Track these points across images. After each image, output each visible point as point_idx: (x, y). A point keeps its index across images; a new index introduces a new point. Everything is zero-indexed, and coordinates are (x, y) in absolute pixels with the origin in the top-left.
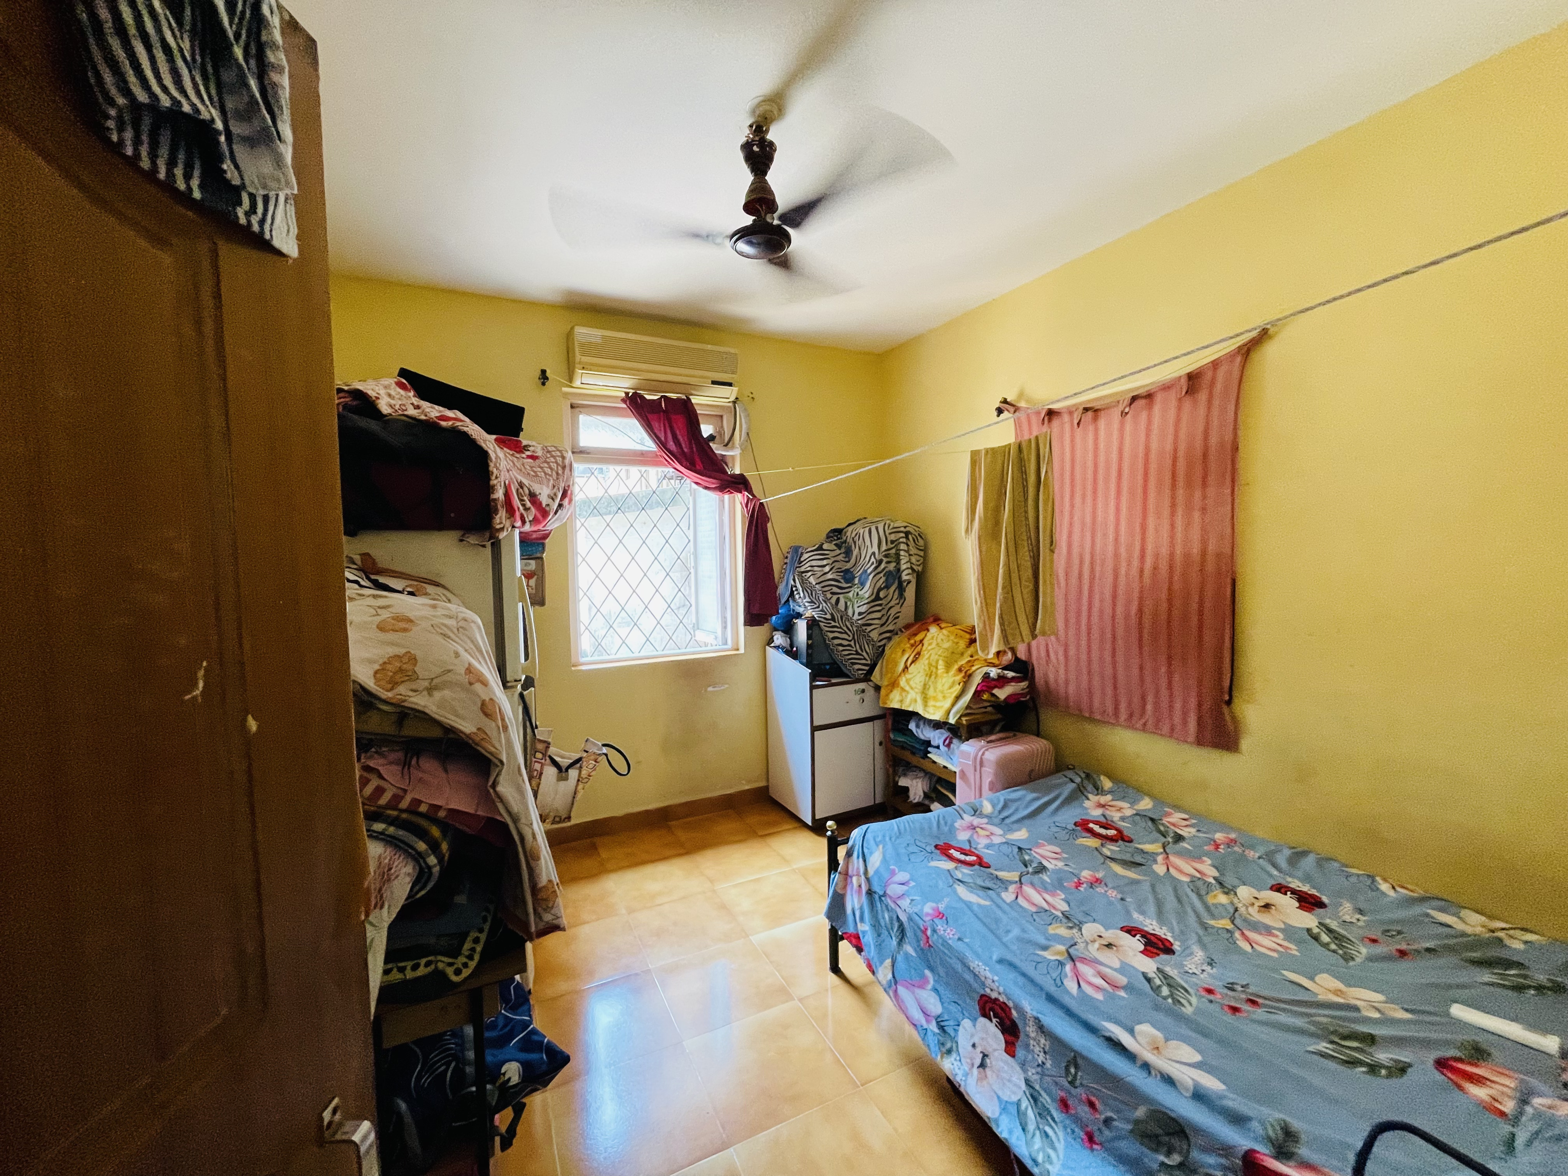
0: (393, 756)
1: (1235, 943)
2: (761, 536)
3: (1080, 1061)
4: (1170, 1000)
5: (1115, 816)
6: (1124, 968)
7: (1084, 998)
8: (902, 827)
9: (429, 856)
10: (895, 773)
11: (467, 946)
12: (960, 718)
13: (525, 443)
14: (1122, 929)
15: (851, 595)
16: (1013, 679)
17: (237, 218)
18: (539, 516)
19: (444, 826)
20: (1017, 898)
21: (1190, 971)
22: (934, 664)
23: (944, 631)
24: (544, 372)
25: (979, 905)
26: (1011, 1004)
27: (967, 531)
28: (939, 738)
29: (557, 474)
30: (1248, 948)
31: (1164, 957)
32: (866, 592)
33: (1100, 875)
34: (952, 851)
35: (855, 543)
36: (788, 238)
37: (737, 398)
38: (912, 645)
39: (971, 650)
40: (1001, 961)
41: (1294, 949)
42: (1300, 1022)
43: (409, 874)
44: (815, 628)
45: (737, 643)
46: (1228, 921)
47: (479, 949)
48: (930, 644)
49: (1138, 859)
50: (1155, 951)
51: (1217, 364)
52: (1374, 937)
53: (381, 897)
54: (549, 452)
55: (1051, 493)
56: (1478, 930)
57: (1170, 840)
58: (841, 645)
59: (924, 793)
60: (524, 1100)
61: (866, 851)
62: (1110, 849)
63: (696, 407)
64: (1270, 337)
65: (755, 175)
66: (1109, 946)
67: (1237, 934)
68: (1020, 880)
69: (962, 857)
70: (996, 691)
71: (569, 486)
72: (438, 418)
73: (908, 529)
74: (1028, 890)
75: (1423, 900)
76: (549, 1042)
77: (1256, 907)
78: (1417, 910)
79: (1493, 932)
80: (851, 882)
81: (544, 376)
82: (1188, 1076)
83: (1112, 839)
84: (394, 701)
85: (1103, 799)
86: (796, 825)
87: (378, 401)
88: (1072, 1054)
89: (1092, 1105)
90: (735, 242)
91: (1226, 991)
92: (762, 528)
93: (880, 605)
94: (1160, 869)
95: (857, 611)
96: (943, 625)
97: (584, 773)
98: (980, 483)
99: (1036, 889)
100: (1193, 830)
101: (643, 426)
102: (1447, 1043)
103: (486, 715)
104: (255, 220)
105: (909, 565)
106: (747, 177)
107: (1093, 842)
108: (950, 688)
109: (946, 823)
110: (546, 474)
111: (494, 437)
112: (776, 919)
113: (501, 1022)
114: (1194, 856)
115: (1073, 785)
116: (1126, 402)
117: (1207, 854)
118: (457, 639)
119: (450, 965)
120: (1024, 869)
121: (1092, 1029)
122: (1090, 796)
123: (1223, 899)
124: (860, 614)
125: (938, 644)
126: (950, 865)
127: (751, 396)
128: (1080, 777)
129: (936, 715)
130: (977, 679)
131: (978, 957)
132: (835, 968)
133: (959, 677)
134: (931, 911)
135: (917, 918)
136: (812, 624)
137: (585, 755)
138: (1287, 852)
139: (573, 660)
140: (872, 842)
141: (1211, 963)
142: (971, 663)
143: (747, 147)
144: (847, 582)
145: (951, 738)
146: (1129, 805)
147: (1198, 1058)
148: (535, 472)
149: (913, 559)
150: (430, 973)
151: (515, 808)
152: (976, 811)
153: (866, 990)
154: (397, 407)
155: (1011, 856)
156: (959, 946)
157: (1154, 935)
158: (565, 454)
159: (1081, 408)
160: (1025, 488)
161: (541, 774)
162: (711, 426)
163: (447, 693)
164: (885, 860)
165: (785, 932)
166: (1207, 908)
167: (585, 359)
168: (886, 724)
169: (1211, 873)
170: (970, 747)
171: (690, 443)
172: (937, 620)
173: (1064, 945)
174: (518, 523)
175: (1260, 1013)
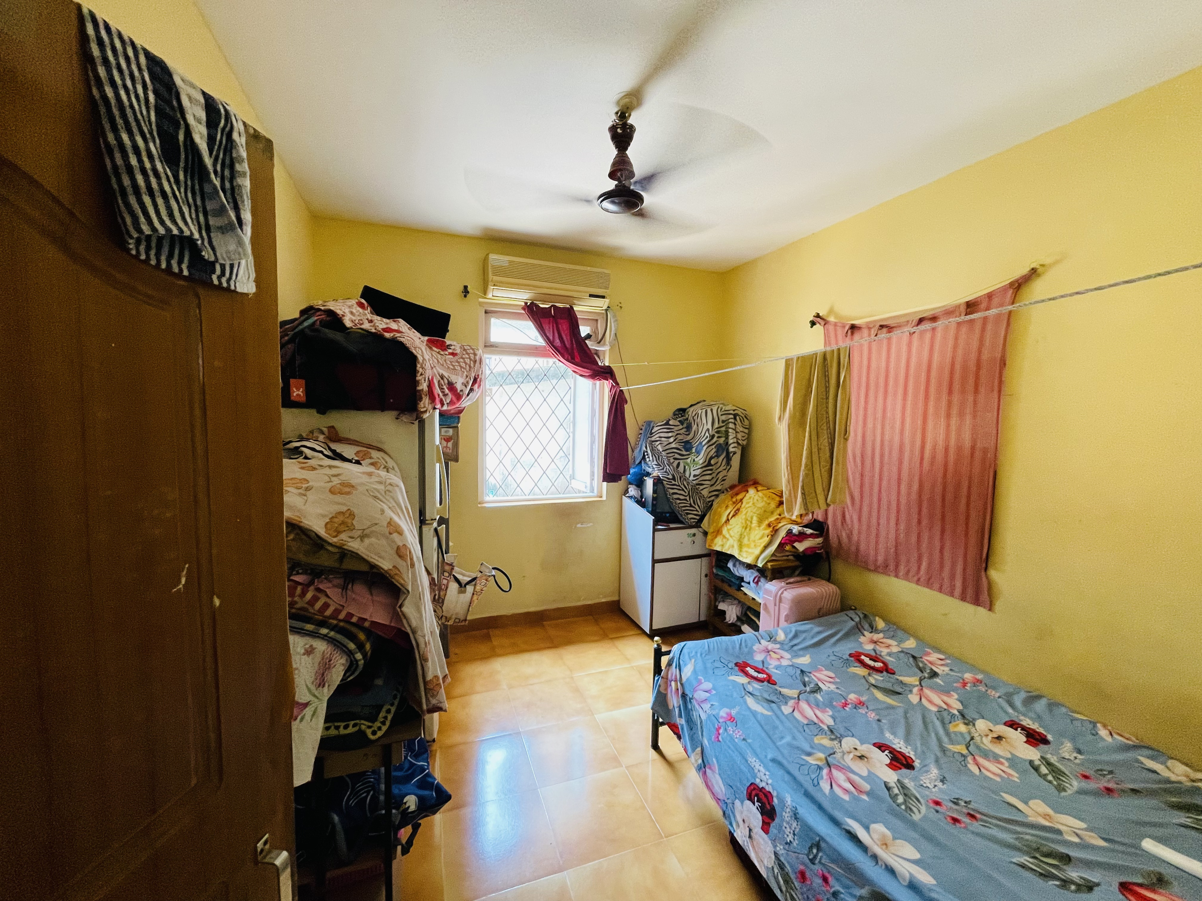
0: (337, 581)
1: (966, 766)
2: (619, 414)
3: (823, 845)
4: (903, 807)
5: (884, 652)
6: (871, 777)
7: (834, 798)
8: (711, 647)
9: (357, 653)
10: (716, 600)
11: (382, 714)
12: (766, 563)
13: (448, 343)
14: (875, 745)
15: (689, 461)
16: (811, 536)
17: (212, 281)
18: (454, 399)
19: (368, 632)
20: (793, 711)
21: (925, 785)
22: (749, 519)
23: (760, 494)
24: (466, 287)
25: (762, 714)
26: (774, 794)
27: (780, 418)
28: (750, 577)
29: (470, 367)
30: (975, 770)
31: (904, 771)
32: (700, 459)
33: (864, 699)
34: (748, 669)
35: (694, 421)
36: (641, 199)
37: (608, 307)
38: (734, 503)
39: (779, 511)
40: (773, 760)
41: (1015, 776)
42: (1008, 838)
43: (343, 664)
44: (660, 486)
45: (601, 494)
46: (964, 747)
47: (390, 717)
48: (748, 503)
49: (898, 689)
50: (898, 765)
51: (991, 296)
52: (1087, 774)
53: (324, 679)
54: (465, 350)
55: (848, 393)
56: (1183, 779)
57: (926, 675)
58: (679, 499)
59: (737, 616)
60: (419, 821)
61: (681, 662)
62: (876, 678)
63: (577, 313)
64: (1039, 275)
65: (618, 151)
66: (861, 757)
67: (970, 759)
68: (798, 697)
69: (755, 674)
70: (796, 544)
71: (478, 375)
72: (384, 330)
73: (736, 412)
74: (804, 705)
75: (1136, 747)
76: (438, 783)
77: (990, 738)
78: (1130, 755)
79: (1193, 781)
80: (671, 685)
81: (466, 291)
82: (905, 869)
83: (878, 670)
84: (338, 544)
85: (876, 637)
86: (639, 632)
87: (343, 318)
88: (818, 839)
89: (825, 879)
90: (601, 202)
91: (951, 805)
92: (621, 409)
93: (711, 470)
94: (914, 698)
95: (693, 473)
96: (760, 488)
97: (478, 588)
98: (791, 382)
99: (809, 705)
100: (947, 669)
101: (536, 327)
102: (1134, 871)
103: (400, 556)
104: (224, 280)
105: (735, 440)
106: (613, 152)
107: (862, 671)
108: (761, 538)
109: (746, 646)
110: (461, 367)
111: (426, 338)
112: (616, 703)
113: (407, 766)
114: (946, 691)
115: (853, 623)
116: (915, 322)
117: (955, 690)
118: (384, 500)
119: (369, 727)
120: (803, 688)
121: (836, 823)
122: (866, 633)
123: (962, 728)
124: (695, 476)
125: (753, 504)
126: (744, 680)
127: (620, 305)
128: (859, 617)
129: (749, 560)
130: (782, 534)
131: (756, 755)
132: (655, 746)
133: (768, 531)
134: (725, 715)
135: (714, 718)
136: (658, 482)
137: (479, 575)
138: (1023, 695)
139: (479, 500)
140: (687, 657)
141: (943, 780)
142: (778, 521)
143: (613, 129)
144: (687, 451)
145: (759, 577)
146: (896, 643)
147: (917, 856)
148: (453, 366)
149: (739, 436)
150: (356, 732)
151: (414, 623)
152: (771, 638)
153: (677, 765)
154: (357, 321)
155: (794, 677)
156: (742, 744)
157: (900, 752)
158: (477, 352)
159: (877, 326)
160: (827, 388)
161: (447, 588)
162: (589, 328)
163: (373, 540)
164: (695, 671)
165: (621, 714)
166: (948, 734)
167: (495, 278)
168: (710, 563)
169: (956, 705)
170: (773, 586)
171: (572, 341)
172: (755, 483)
173: (824, 753)
174: (438, 406)
175: (976, 826)
